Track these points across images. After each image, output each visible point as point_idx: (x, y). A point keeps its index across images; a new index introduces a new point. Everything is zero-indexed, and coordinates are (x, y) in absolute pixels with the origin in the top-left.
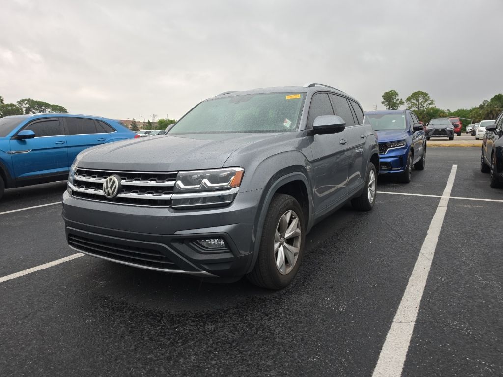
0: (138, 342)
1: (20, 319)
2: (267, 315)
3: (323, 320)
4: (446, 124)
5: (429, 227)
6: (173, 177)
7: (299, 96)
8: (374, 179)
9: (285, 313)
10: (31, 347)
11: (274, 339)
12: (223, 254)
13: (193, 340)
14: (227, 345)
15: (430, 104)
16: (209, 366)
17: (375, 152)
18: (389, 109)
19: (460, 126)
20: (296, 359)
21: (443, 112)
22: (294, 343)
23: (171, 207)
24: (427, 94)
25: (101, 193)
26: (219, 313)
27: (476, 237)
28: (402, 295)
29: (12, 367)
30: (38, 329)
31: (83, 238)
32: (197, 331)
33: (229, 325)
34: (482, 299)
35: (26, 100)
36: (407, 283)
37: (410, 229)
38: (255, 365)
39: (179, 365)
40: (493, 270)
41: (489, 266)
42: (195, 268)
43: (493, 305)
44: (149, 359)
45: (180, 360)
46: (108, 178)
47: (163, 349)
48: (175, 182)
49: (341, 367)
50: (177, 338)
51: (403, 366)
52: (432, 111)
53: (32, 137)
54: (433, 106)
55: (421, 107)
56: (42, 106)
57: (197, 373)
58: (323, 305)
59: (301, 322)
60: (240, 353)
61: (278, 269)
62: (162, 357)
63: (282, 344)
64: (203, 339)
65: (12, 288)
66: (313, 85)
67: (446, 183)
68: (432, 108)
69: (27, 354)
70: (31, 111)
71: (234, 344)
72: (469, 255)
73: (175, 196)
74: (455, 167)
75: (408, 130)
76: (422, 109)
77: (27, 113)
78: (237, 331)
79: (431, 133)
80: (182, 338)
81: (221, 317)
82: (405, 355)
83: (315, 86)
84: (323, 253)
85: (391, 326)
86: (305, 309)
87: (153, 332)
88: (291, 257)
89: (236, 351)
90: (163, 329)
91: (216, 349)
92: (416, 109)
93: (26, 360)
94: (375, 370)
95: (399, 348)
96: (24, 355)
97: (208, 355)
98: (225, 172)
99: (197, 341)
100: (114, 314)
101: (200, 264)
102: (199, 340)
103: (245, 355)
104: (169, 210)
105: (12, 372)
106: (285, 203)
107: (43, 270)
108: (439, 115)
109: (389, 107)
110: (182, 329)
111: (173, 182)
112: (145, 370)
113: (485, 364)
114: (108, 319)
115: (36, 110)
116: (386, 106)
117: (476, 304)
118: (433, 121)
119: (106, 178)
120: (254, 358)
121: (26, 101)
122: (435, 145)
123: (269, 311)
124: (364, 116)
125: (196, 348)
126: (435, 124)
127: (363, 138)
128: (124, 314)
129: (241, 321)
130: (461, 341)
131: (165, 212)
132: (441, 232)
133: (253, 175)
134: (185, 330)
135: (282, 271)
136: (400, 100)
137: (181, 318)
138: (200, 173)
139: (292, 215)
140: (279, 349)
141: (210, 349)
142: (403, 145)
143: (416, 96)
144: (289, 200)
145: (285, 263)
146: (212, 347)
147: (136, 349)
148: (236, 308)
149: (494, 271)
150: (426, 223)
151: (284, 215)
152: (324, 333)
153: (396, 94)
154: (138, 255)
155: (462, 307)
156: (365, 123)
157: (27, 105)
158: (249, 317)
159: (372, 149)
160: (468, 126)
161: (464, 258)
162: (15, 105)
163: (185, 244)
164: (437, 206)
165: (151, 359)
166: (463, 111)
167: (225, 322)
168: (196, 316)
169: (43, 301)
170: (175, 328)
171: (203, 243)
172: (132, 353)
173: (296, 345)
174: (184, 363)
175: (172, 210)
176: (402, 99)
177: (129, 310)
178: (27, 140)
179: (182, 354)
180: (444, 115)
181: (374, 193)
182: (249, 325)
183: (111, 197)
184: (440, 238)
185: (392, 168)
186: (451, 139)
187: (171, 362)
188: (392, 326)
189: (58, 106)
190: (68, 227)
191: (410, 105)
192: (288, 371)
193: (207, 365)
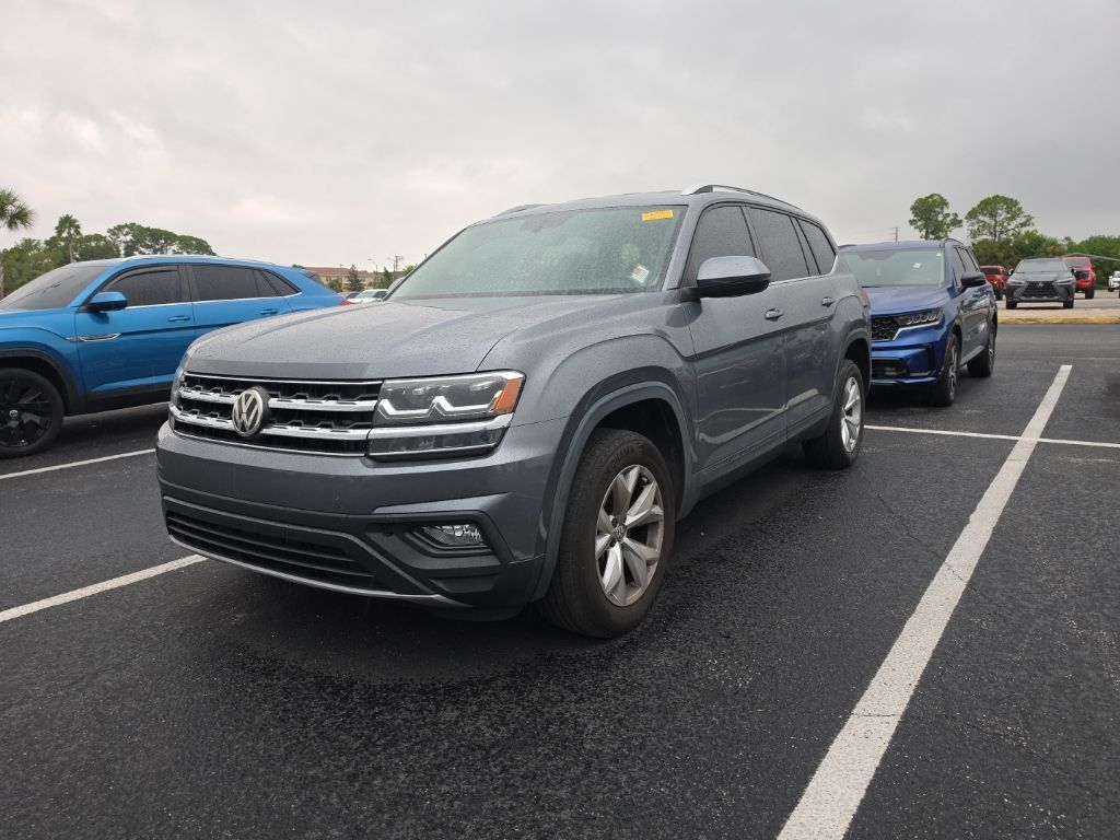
0: (294, 741)
1: (63, 688)
2: (575, 693)
3: (697, 706)
4: (1057, 271)
5: (975, 506)
6: (372, 391)
7: (670, 214)
8: (858, 397)
9: (616, 690)
10: (76, 745)
11: (581, 743)
12: (477, 558)
13: (409, 740)
14: (479, 754)
15: (1023, 225)
16: (433, 796)
17: (860, 336)
18: (926, 238)
19: (1092, 275)
20: (621, 788)
21: (1054, 243)
22: (622, 753)
23: (367, 456)
24: (1016, 203)
25: (229, 425)
26: (472, 685)
27: (1082, 531)
28: (884, 655)
29: (31, 784)
30: (96, 708)
31: (195, 521)
32: (421, 722)
33: (491, 710)
34: (1066, 670)
35: (126, 226)
36: (900, 631)
37: (931, 511)
38: (531, 797)
39: (372, 791)
40: (1107, 605)
41: (1099, 595)
42: (416, 587)
43: (1090, 683)
44: (312, 776)
45: (376, 782)
46: (243, 394)
47: (343, 758)
48: (375, 402)
49: (717, 808)
50: (376, 735)
51: (855, 810)
52: (1027, 242)
53: (119, 306)
54: (1030, 229)
55: (1001, 233)
56: (159, 238)
57: (406, 810)
58: (701, 673)
59: (645, 709)
60: (505, 770)
61: (607, 593)
62: (338, 774)
63: (597, 754)
64: (429, 740)
65: (54, 624)
66: (708, 189)
67: (1035, 407)
68: (1028, 235)
69: (67, 759)
70: (137, 250)
71: (494, 752)
72: (1057, 570)
73: (376, 433)
74: (1066, 369)
75: (950, 285)
76: (1003, 236)
77: (127, 254)
78: (503, 724)
79: (1019, 291)
80: (386, 736)
81: (475, 694)
82: (866, 786)
83: (711, 191)
84: (723, 560)
85: (844, 724)
86: (659, 682)
87: (327, 722)
88: (638, 568)
89: (495, 766)
90: (349, 716)
91: (454, 760)
92: (989, 238)
93: (62, 771)
94: (792, 817)
95: (854, 771)
96: (59, 759)
97: (435, 772)
98: (482, 382)
99: (416, 744)
100: (253, 681)
101: (428, 578)
102: (421, 742)
103: (514, 776)
104: (364, 463)
105: (31, 795)
106: (621, 449)
107: (122, 588)
108: (1045, 250)
109: (927, 233)
110: (389, 717)
111: (372, 403)
112: (299, 800)
113: (1045, 813)
114: (240, 693)
115: (147, 247)
116: (921, 230)
117: (1050, 680)
118: (1024, 265)
119: (239, 393)
120: (532, 781)
121: (127, 230)
122: (1028, 320)
123: (580, 685)
124: (835, 254)
125: (412, 757)
126: (1029, 271)
127: (828, 305)
128: (275, 682)
129: (517, 703)
130: (999, 761)
131: (354, 467)
132: (1002, 519)
133: (545, 388)
134: (394, 718)
135: (617, 599)
136: (951, 217)
137: (390, 694)
138: (428, 383)
139: (640, 476)
140: (589, 765)
141: (441, 759)
142: (936, 320)
143: (989, 206)
144: (631, 443)
145: (623, 581)
146: (446, 756)
147: (287, 757)
148: (512, 675)
149: (1108, 608)
150: (972, 497)
151: (620, 476)
152: (692, 735)
153: (943, 203)
154: (306, 558)
155: (1017, 686)
156: (836, 272)
157: (129, 238)
158: (535, 696)
159: (851, 329)
160: (1112, 274)
161: (1044, 578)
162: (104, 238)
163: (397, 536)
164: (1004, 460)
165: (315, 777)
166: (1103, 239)
167: (481, 705)
168: (422, 691)
169: (112, 650)
170: (374, 715)
171: (437, 533)
172: (278, 765)
173: (626, 757)
174: (382, 789)
175: (369, 462)
176: (956, 215)
177: (287, 674)
178: (110, 313)
179: (379, 768)
180: (1057, 250)
181: (858, 429)
182: (532, 712)
183: (249, 433)
184: (996, 531)
185: (909, 372)
186: (1068, 305)
187: (357, 784)
188: (848, 723)
189: (192, 238)
190: (166, 498)
191: (976, 227)
192: (599, 811)
193: (430, 793)
